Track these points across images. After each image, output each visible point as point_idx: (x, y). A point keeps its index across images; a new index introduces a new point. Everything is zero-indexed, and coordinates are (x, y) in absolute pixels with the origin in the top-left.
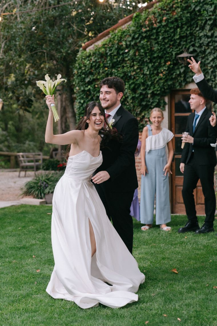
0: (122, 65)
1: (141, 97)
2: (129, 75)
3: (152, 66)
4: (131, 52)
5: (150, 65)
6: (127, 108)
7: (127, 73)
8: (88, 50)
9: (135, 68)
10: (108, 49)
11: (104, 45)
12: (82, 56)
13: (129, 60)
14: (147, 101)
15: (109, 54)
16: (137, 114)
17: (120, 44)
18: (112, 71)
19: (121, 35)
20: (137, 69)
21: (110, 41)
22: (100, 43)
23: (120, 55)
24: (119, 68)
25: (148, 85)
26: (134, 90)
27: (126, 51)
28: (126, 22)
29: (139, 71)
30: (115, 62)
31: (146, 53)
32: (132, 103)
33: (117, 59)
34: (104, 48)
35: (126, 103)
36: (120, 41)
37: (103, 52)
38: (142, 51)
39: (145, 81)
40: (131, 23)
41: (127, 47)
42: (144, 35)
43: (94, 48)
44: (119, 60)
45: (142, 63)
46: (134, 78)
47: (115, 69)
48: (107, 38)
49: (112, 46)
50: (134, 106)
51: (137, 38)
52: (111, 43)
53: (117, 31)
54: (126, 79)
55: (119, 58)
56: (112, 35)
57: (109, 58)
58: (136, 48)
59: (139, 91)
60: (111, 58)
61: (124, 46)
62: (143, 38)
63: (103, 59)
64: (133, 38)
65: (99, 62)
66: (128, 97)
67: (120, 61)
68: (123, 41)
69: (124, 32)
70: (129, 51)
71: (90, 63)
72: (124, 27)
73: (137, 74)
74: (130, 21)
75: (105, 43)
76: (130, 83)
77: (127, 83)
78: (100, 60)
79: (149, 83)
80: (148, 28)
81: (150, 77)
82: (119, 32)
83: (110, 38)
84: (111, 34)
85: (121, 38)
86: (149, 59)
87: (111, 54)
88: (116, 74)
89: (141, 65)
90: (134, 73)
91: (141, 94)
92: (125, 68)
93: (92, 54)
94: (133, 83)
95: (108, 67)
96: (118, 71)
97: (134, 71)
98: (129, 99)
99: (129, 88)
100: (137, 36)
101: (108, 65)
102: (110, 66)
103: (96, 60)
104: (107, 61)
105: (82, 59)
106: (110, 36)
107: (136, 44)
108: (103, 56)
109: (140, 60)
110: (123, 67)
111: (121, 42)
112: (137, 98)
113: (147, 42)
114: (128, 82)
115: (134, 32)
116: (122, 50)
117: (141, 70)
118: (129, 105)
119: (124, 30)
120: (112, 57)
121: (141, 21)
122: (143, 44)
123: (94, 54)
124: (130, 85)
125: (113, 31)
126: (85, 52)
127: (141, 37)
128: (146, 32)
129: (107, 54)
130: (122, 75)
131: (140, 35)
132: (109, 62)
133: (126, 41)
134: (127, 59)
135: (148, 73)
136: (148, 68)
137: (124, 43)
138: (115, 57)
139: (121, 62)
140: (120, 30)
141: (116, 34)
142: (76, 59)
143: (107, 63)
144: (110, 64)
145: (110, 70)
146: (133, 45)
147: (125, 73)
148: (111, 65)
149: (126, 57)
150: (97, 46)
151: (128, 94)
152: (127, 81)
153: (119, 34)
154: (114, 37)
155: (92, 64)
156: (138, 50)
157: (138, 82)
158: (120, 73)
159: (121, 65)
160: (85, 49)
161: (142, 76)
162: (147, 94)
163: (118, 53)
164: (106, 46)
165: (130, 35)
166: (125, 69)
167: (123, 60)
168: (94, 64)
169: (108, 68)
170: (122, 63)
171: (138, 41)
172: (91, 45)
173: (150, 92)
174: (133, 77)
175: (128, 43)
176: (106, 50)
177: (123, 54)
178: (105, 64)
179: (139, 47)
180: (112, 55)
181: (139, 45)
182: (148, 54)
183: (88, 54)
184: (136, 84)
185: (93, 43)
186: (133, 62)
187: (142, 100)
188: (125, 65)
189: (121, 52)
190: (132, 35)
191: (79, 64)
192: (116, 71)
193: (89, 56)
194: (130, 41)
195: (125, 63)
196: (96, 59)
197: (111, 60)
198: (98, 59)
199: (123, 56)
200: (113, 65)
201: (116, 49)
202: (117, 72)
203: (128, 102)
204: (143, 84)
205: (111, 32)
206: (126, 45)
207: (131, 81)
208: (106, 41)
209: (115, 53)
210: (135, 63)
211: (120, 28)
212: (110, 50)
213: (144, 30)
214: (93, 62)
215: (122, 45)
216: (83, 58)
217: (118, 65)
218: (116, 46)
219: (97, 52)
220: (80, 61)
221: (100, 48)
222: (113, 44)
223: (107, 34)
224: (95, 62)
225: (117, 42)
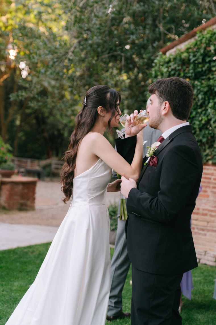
0: (208, 76)
6: (209, 133)
7: (212, 88)
8: (168, 54)
10: (192, 54)
11: (188, 49)
12: (160, 62)
15: (192, 61)
17: (208, 49)
18: (194, 83)
19: (211, 37)
21: (196, 44)
22: (183, 46)
23: (206, 63)
24: (203, 79)
27: (215, 58)
30: (199, 72)
33: (202, 68)
34: (188, 53)
35: (208, 126)
36: (208, 45)
37: (184, 58)
43: (175, 52)
44: (204, 69)
47: (198, 81)
48: (192, 41)
49: (198, 50)
52: (196, 47)
53: (206, 32)
54: (211, 94)
55: (204, 66)
56: (199, 37)
57: (192, 66)
60: (194, 66)
61: (213, 51)
63: (184, 67)
65: (179, 70)
66: (210, 120)
67: (206, 70)
68: (212, 44)
69: (214, 34)
71: (167, 71)
75: (188, 46)
77: (211, 101)
78: (180, 68)
82: (208, 33)
83: (197, 41)
84: (198, 35)
85: (210, 41)
87: (194, 61)
88: (199, 88)
92: (211, 81)
93: (172, 60)
95: (189, 77)
96: (202, 84)
98: (212, 122)
99: (213, 107)
101: (190, 75)
102: (192, 76)
103: (175, 68)
104: (189, 70)
105: (160, 65)
106: (197, 37)
108: (185, 63)
110: (209, 79)
111: (209, 47)
114: (213, 99)
116: (209, 57)
118: (212, 130)
119: (215, 31)
120: (196, 65)
123: (175, 59)
125: (201, 32)
126: (164, 57)
129: (189, 60)
130: (205, 90)
132: (190, 71)
133: (215, 45)
134: (214, 69)
137: (212, 48)
138: (200, 66)
139: (207, 72)
140: (210, 31)
141: (205, 36)
142: (154, 65)
143: (189, 73)
144: (192, 73)
145: (193, 82)
147: (209, 86)
148: (193, 75)
149: (214, 66)
150: (179, 50)
151: (211, 116)
152: (211, 97)
153: (208, 36)
154: (201, 40)
155: (170, 72)
158: (204, 87)
159: (206, 76)
160: (164, 53)
163: (204, 60)
164: (190, 50)
167: (210, 70)
168: (173, 72)
169: (190, 79)
170: (208, 74)
172: (173, 48)
176: (189, 56)
177: (210, 62)
178: (186, 73)
180: (196, 62)
183: (167, 60)
185: (175, 45)
188: (211, 77)
189: (208, 59)
191: (155, 71)
192: (199, 84)
193: (169, 62)
195: (212, 75)
196: (176, 65)
197: (194, 69)
198: (179, 66)
199: (210, 64)
200: (196, 75)
201: (201, 55)
202: (199, 86)
203: (211, 126)
205: (198, 32)
206: (215, 50)
208: (191, 44)
209: (200, 60)
211: (210, 28)
212: (194, 56)
214: (172, 70)
215: (210, 51)
216: (161, 63)
217: (203, 75)
218: (202, 51)
219: (178, 58)
220: (156, 68)
221: (182, 53)
222: (198, 49)
223: (194, 35)
224: (174, 69)
225: (204, 46)
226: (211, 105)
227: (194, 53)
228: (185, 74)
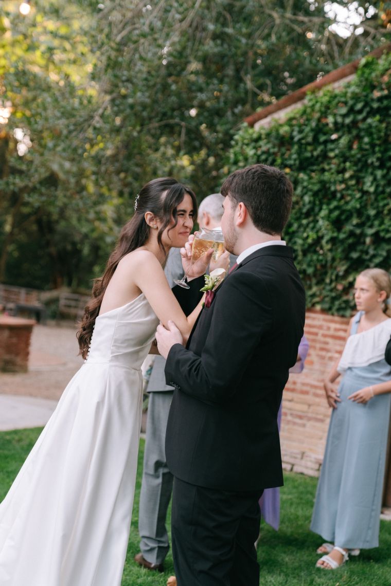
0: (321, 166)
1: (350, 241)
2: (333, 188)
3: (384, 177)
4: (344, 141)
5: (379, 173)
6: (318, 260)
7: (328, 185)
8: (257, 126)
9: (347, 175)
10: (296, 129)
11: (291, 119)
12: (243, 138)
13: (336, 156)
14: (362, 252)
15: (296, 139)
16: (337, 276)
17: (324, 121)
18: (298, 175)
19: (329, 102)
20: (351, 177)
21: (304, 112)
22: (283, 115)
23: (320, 144)
24: (313, 171)
25: (368, 217)
26: (337, 224)
27: (334, 137)
28: (343, 76)
29: (353, 182)
30: (307, 159)
31: (373, 145)
32: (330, 250)
33: (312, 152)
34: (291, 126)
35: (318, 248)
36: (324, 114)
37: (285, 134)
38: (366, 140)
39: (364, 207)
40: (353, 78)
41: (338, 127)
42: (375, 105)
43: (269, 123)
44: (315, 153)
45: (363, 166)
46: (342, 197)
47: (305, 173)
48: (297, 108)
49: (306, 123)
50: (333, 259)
51: (360, 112)
52: (305, 117)
53: (321, 93)
54: (325, 196)
55: (315, 149)
56: (310, 100)
57: (296, 147)
58: (355, 132)
59: (348, 228)
60: (300, 147)
61: (331, 125)
62: (372, 113)
63: (283, 150)
64: (351, 110)
65: (275, 154)
66: (322, 237)
67: (318, 156)
68: (330, 114)
69: (336, 96)
70: (340, 138)
71: (255, 154)
72: (338, 87)
73: (348, 188)
74: (351, 73)
75: (292, 115)
76: (332, 206)
77: (324, 207)
78: (276, 150)
79: (372, 212)
80: (386, 92)
81: (376, 200)
82: (325, 95)
83: (306, 108)
84: (308, 98)
85: (327, 108)
86: (378, 159)
87: (300, 140)
88: (305, 184)
89: (360, 171)
90: (343, 186)
91: (351, 234)
92: (326, 174)
93: (263, 136)
94: (336, 208)
95: (290, 167)
96: (311, 178)
97: (343, 181)
98: (324, 242)
99: (328, 217)
100: (359, 106)
101: (292, 162)
102: (295, 165)
103: (269, 150)
104: (290, 155)
105: (243, 144)
106: (306, 101)
107: (354, 123)
108: (284, 142)
109: (359, 160)
110: (323, 170)
111: (326, 117)
112: (342, 241)
113: (381, 121)
114: (328, 204)
115: (356, 98)
116: (325, 134)
117: (358, 183)
118: (324, 255)
119: (337, 92)
120: (303, 146)
121: (373, 75)
122: (370, 126)
123: (268, 135)
124: (331, 211)
125: (313, 92)
126: (251, 131)
127: (367, 109)
128: (380, 99)
129: (292, 138)
130: (316, 188)
131: (366, 104)
132: (293, 156)
133: (335, 115)
134: (332, 154)
135: (372, 189)
136: (375, 179)
137: (330, 120)
138: (309, 148)
139: (320, 159)
140: (328, 91)
141: (319, 100)
142: (233, 143)
143: (290, 158)
144: (295, 160)
145: (296, 174)
146: (348, 126)
147: (323, 183)
148: (297, 162)
149: (332, 150)
150: (276, 121)
151: (323, 231)
152: (325, 201)
153: (325, 99)
154: (313, 106)
155: (259, 157)
156: (359, 138)
157: (349, 207)
158: (313, 184)
159: (318, 165)
160: (252, 125)
161: (358, 195)
162: (363, 235)
163: (316, 139)
164: (294, 122)
165: (346, 103)
166: (327, 176)
167: (324, 156)
168: (263, 157)
169: (292, 170)
170: (322, 162)
171: (360, 117)
172: (266, 116)
173: (370, 231)
174: (339, 195)
175: (339, 120)
176: (293, 131)
177: (326, 142)
178: (286, 159)
179: (360, 130)
180: (303, 141)
181: (361, 125)
182: (377, 149)
183: (255, 136)
184: (343, 212)
185: (270, 113)
186: (344, 162)
187: (352, 247)
188: (327, 167)
189: (322, 138)
190: (351, 102)
191: (235, 154)
192: (306, 178)
193: (259, 139)
194: (344, 116)
195: (329, 164)
196: (269, 146)
197: (299, 153)
198: (274, 147)
199: (326, 147)
200: (301, 163)
201: (312, 130)
202: (306, 181)
203: (322, 248)
204: (360, 212)
205: (308, 93)
206: (336, 123)
207: (334, 204)
208: (296, 111)
209: (310, 139)
210: (348, 164)
211: (329, 88)
212: (300, 132)
213: (377, 94)
214: (263, 153)
215: (327, 124)
216: (246, 141)
217: (313, 164)
218: (313, 124)
219: (274, 134)
220: (237, 149)
221: (281, 125)
222: (308, 120)
223: (301, 98)
224: (267, 152)
225: (317, 115)
226: (324, 213)
227: (300, 126)
228: (283, 160)
